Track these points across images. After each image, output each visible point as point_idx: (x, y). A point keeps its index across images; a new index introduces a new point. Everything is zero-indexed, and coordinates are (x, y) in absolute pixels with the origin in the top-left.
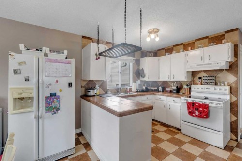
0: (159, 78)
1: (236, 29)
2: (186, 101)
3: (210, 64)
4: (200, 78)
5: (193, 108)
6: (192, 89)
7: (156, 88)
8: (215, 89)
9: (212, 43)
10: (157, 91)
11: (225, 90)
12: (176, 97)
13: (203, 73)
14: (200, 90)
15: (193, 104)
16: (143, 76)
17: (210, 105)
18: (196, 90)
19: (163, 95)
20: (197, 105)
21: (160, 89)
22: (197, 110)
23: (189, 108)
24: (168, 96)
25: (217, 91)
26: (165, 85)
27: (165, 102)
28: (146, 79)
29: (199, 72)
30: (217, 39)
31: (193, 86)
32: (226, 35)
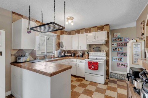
0: (72, 48)
1: (108, 25)
2: (87, 61)
3: (98, 41)
4: (93, 48)
5: (91, 65)
6: (90, 55)
7: (70, 54)
8: (100, 54)
9: (99, 30)
10: (71, 56)
11: (104, 54)
12: (82, 59)
13: (94, 45)
14: (93, 55)
15: (91, 62)
16: (62, 47)
17: (99, 62)
18: (92, 55)
20: (93, 63)
21: (73, 55)
23: (89, 65)
24: (78, 59)
25: (101, 55)
27: (76, 63)
28: (64, 49)
29: (93, 45)
30: (101, 28)
31: (90, 53)
32: (104, 27)
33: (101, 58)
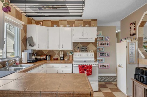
0: (48, 47)
1: (96, 20)
3: (87, 38)
4: (78, 48)
5: (83, 69)
6: (74, 56)
7: (44, 57)
8: (88, 55)
10: (46, 59)
11: (93, 55)
13: (80, 44)
14: (79, 56)
16: (32, 45)
18: (77, 56)
19: (56, 63)
21: (48, 58)
22: (86, 70)
23: (80, 70)
24: (61, 63)
25: (89, 56)
26: (51, 54)
27: (58, 69)
28: (36, 48)
29: (78, 43)
31: (75, 53)
32: (92, 21)
33: (88, 59)
